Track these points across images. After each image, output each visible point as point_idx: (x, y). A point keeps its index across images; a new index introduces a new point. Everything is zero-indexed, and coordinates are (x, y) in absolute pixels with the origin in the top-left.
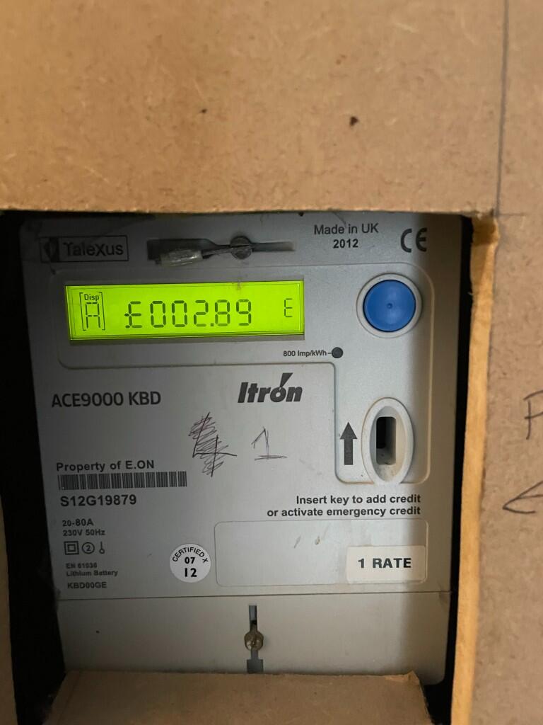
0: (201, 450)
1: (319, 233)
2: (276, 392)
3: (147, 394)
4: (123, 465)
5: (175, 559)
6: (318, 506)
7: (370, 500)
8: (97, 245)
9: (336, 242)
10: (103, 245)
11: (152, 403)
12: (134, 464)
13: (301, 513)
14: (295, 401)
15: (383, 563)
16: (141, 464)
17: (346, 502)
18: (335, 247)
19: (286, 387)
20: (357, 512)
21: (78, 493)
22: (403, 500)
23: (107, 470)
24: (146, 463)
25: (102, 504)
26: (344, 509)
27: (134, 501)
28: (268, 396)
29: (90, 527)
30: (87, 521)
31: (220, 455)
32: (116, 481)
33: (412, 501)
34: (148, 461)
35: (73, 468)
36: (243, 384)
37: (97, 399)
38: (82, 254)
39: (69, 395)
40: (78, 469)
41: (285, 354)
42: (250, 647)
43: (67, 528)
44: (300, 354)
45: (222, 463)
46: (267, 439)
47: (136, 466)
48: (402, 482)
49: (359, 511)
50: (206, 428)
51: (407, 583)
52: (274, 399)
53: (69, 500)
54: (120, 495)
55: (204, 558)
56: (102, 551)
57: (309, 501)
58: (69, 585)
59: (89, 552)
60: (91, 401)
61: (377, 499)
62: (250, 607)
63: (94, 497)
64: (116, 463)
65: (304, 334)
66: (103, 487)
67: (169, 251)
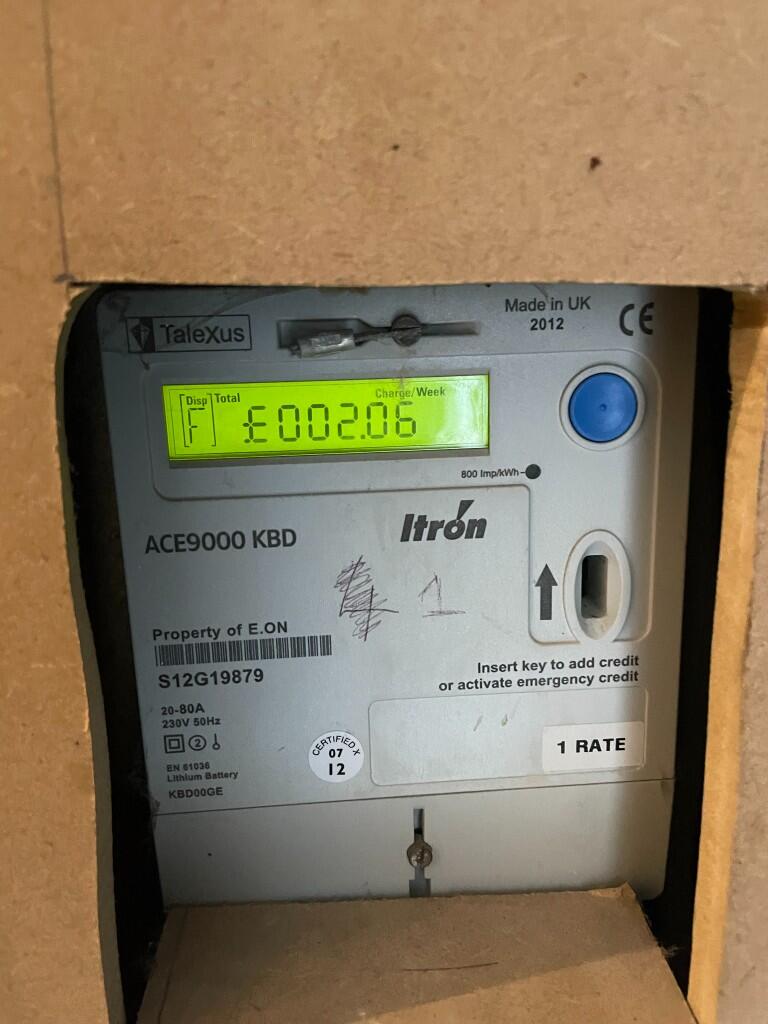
0: (352, 606)
1: (512, 309)
2: (452, 527)
3: (277, 532)
4: (245, 630)
5: (316, 752)
6: (506, 676)
7: (573, 665)
8: (208, 329)
9: (534, 322)
10: (216, 328)
11: (285, 545)
12: (260, 628)
13: (483, 685)
14: (477, 537)
15: (589, 746)
16: (270, 628)
17: (542, 669)
18: (533, 328)
19: (465, 519)
20: (556, 681)
21: (181, 669)
22: (616, 663)
23: (224, 637)
24: (276, 625)
25: (216, 683)
26: (535, 676)
27: (260, 677)
28: (440, 532)
29: (200, 715)
30: (195, 707)
31: (377, 612)
32: (235, 651)
33: (628, 664)
34: (279, 624)
35: (175, 635)
36: (407, 516)
37: (209, 541)
38: (187, 340)
39: (169, 536)
40: (183, 637)
41: (464, 474)
42: (415, 864)
43: (168, 717)
44: (484, 474)
45: (379, 622)
46: (439, 590)
47: (263, 629)
48: (616, 640)
49: (559, 679)
50: (357, 577)
51: (619, 770)
52: (449, 536)
53: (170, 680)
54: (241, 670)
55: (355, 749)
56: (216, 746)
57: (494, 669)
58: (171, 794)
59: (199, 748)
60: (201, 544)
61: (583, 663)
62: (415, 810)
63: (205, 674)
64: (235, 627)
65: (488, 448)
66: (217, 659)
67: (313, 336)
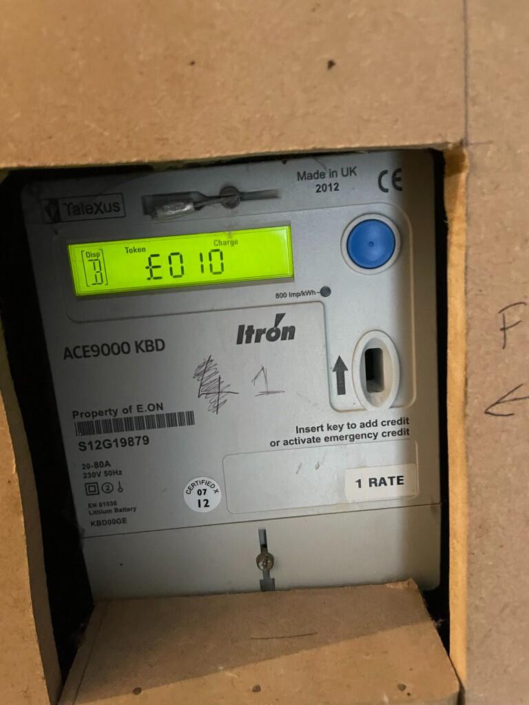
0: (206, 391)
1: (302, 179)
2: (271, 333)
3: (152, 342)
4: (134, 409)
5: (188, 492)
6: (316, 434)
7: (363, 425)
8: (95, 204)
9: (318, 187)
10: (101, 204)
11: (158, 350)
12: (145, 408)
13: (301, 442)
14: (289, 339)
15: (378, 482)
16: (151, 407)
17: (341, 429)
18: (318, 191)
19: (280, 327)
20: (352, 437)
21: (94, 438)
22: (393, 423)
23: (120, 415)
24: (156, 405)
25: (117, 446)
26: (340, 435)
27: (147, 441)
28: (264, 336)
30: (104, 463)
31: (224, 394)
32: (129, 424)
33: (401, 424)
34: (157, 404)
35: (88, 414)
36: (240, 326)
37: (106, 349)
38: (81, 212)
39: (79, 347)
40: (93, 416)
41: (278, 296)
42: (262, 568)
43: (87, 471)
44: (291, 295)
45: (225, 401)
46: (265, 377)
47: (147, 409)
48: (391, 407)
49: (353, 435)
50: (209, 370)
51: (401, 498)
52: (270, 339)
53: (86, 445)
54: (134, 437)
55: (215, 489)
56: (120, 490)
57: (308, 430)
59: (108, 491)
60: (101, 352)
61: (370, 424)
62: (260, 531)
63: (109, 441)
64: (128, 408)
65: (293, 277)
66: (117, 430)
67: (164, 205)
